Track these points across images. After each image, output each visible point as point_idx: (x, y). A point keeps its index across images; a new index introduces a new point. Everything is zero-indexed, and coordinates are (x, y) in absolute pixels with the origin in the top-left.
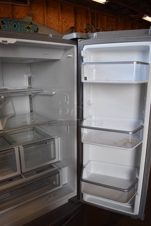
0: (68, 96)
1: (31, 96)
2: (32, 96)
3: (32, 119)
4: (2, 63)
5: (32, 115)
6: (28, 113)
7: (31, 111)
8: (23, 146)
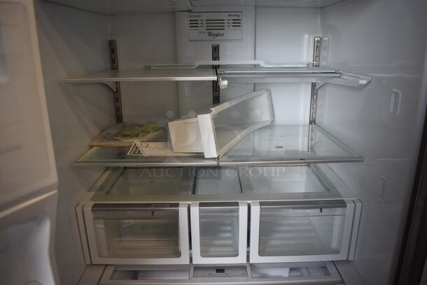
0: (400, 94)
1: (315, 85)
2: (317, 87)
3: (312, 140)
4: (256, 6)
5: (312, 131)
6: (304, 126)
7: (312, 122)
8: (261, 204)
